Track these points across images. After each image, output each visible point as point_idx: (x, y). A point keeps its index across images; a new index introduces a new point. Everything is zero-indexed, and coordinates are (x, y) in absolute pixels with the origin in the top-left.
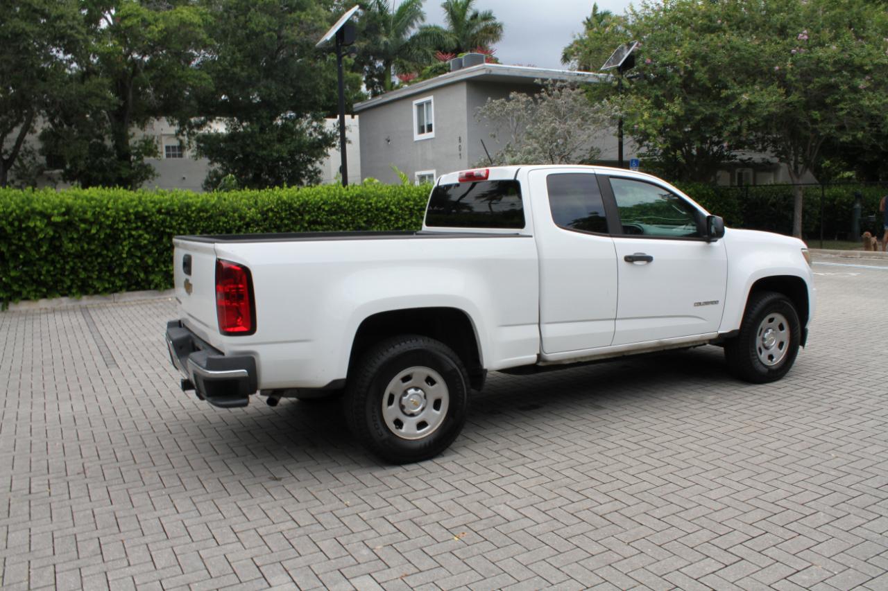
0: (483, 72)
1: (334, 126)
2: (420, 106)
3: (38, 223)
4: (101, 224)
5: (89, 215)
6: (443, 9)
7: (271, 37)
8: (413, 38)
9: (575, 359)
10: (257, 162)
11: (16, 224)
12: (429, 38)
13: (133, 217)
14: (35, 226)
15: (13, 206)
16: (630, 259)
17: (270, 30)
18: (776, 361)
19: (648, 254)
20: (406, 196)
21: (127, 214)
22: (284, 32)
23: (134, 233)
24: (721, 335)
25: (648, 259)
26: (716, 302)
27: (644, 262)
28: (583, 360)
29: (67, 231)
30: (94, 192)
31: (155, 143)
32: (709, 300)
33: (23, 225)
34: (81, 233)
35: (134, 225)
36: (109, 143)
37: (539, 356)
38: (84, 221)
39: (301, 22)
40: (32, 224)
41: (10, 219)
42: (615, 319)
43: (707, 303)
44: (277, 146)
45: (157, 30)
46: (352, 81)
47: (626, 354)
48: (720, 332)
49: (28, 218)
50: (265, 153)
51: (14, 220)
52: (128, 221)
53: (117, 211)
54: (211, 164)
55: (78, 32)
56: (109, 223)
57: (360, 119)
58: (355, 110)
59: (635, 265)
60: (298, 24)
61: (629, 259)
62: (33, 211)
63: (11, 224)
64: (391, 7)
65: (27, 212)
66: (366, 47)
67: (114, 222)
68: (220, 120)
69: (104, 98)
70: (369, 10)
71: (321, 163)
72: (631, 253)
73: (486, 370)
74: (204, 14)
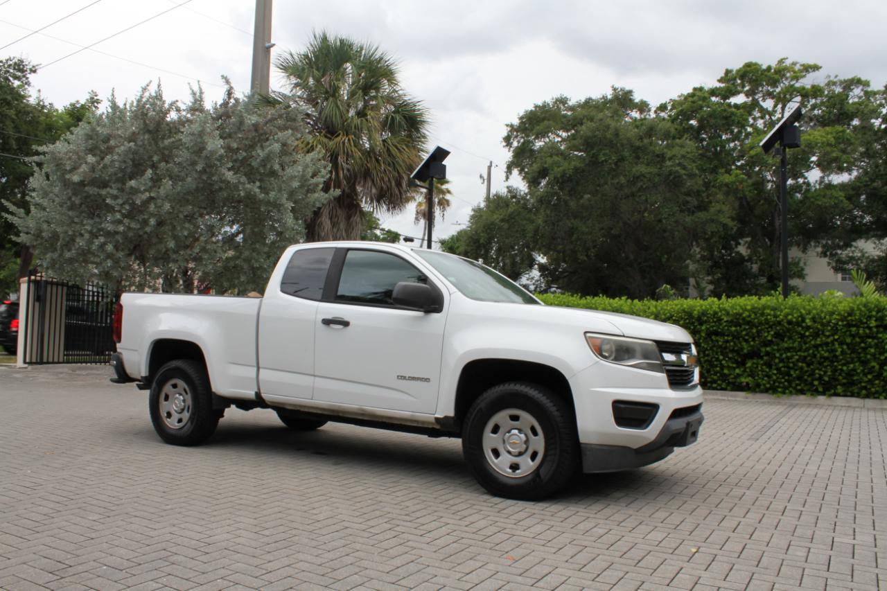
16: (327, 322)
18: (519, 474)
19: (346, 319)
24: (436, 419)
25: (346, 324)
26: (427, 380)
27: (341, 327)
32: (416, 376)
37: (257, 394)
42: (314, 376)
43: (413, 378)
48: (436, 415)
59: (332, 328)
61: (324, 322)
69: (721, 223)
72: (329, 317)
73: (214, 393)
74: (840, 132)
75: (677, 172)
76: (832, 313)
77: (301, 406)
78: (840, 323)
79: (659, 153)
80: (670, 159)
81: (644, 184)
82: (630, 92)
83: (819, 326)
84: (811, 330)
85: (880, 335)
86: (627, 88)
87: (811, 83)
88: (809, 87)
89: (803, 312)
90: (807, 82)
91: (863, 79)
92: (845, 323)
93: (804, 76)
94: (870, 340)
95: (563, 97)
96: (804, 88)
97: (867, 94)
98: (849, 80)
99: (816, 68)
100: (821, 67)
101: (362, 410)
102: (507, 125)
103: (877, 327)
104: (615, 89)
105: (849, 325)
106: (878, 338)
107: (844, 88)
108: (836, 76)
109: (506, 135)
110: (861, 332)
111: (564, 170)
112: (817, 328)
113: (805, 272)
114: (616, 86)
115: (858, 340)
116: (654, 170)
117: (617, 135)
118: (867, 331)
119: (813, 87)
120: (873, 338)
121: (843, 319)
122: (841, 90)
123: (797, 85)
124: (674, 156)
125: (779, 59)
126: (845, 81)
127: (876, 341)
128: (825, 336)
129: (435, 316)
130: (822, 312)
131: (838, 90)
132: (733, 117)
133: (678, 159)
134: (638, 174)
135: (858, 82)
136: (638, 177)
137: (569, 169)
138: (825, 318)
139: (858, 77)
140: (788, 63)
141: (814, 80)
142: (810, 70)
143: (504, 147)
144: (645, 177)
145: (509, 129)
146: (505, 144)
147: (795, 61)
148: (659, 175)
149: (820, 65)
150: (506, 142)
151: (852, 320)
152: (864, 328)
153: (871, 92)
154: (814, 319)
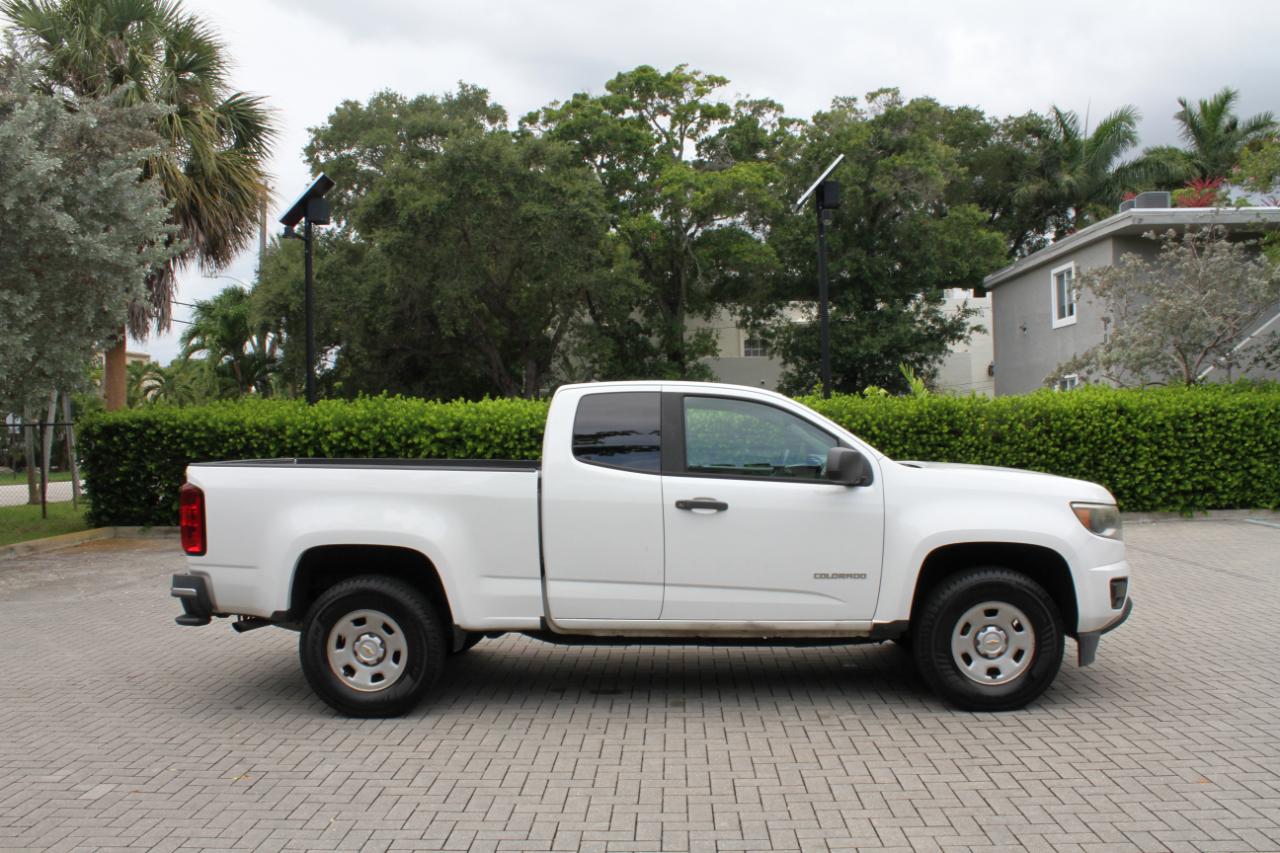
0: (1129, 223)
1: (959, 310)
2: (1060, 277)
3: (423, 439)
4: (491, 441)
5: (478, 431)
6: (1179, 121)
7: (854, 192)
8: (1121, 170)
9: (614, 630)
10: (839, 361)
11: (403, 439)
12: (1142, 170)
13: (526, 434)
14: (420, 443)
15: (402, 420)
16: (685, 506)
17: (855, 183)
18: (1005, 678)
19: (720, 499)
20: (897, 414)
21: (520, 432)
22: (873, 185)
23: (526, 453)
24: (876, 626)
25: (721, 507)
26: (862, 576)
27: (714, 511)
28: (626, 635)
29: (455, 448)
30: (487, 404)
31: (714, 337)
33: (410, 441)
34: (469, 452)
35: (528, 444)
36: (654, 341)
37: (543, 620)
38: (474, 438)
39: (896, 169)
40: (416, 440)
41: (398, 434)
42: (664, 585)
43: (842, 576)
44: (867, 339)
45: (702, 196)
46: (986, 244)
47: (701, 635)
48: (874, 621)
49: (415, 432)
50: (849, 349)
51: (401, 435)
52: (521, 440)
53: (510, 427)
54: (785, 364)
55: (593, 210)
56: (498, 440)
57: (994, 297)
58: (986, 286)
59: (694, 513)
60: (891, 171)
61: (681, 505)
62: (422, 426)
63: (398, 440)
64: (1082, 130)
65: (415, 427)
66: (1039, 190)
67: (505, 440)
68: (795, 306)
69: (630, 285)
70: (1047, 137)
71: (941, 362)
72: (687, 497)
73: (458, 626)
74: (768, 170)
75: (584, 214)
76: (900, 418)
77: (624, 631)
78: (911, 430)
79: (555, 186)
80: (573, 196)
81: (539, 229)
82: (484, 92)
83: (887, 435)
84: (878, 440)
85: (952, 443)
86: (481, 86)
87: (717, 101)
88: (714, 105)
89: (869, 418)
90: (713, 98)
91: (777, 102)
92: (915, 429)
93: (709, 91)
94: (942, 449)
95: (390, 92)
96: (709, 107)
97: (784, 122)
98: (760, 102)
99: (722, 82)
100: (728, 82)
101: (753, 625)
102: (309, 130)
103: (949, 433)
104: (463, 86)
105: (919, 432)
106: (949, 446)
107: (754, 112)
108: (748, 96)
109: (308, 144)
110: (932, 439)
111: (424, 207)
112: (884, 437)
113: (718, 347)
114: (465, 82)
115: (929, 449)
116: (550, 211)
117: (497, 158)
118: (939, 438)
119: (720, 105)
120: (944, 446)
121: (913, 424)
122: (750, 113)
123: (702, 101)
124: (579, 192)
125: (677, 65)
126: (756, 102)
127: (947, 449)
128: (892, 445)
129: (863, 490)
130: (888, 417)
131: (746, 112)
132: (639, 141)
133: (586, 197)
134: (530, 214)
135: (771, 105)
136: (530, 220)
137: (431, 204)
138: (892, 424)
139: (770, 99)
140: (687, 71)
141: (720, 97)
142: (716, 84)
143: (304, 162)
144: (540, 220)
145: (313, 136)
146: (306, 158)
147: (697, 70)
148: (557, 217)
149: (728, 79)
150: (307, 155)
151: (922, 427)
152: (935, 434)
153: (786, 120)
154: (879, 426)
